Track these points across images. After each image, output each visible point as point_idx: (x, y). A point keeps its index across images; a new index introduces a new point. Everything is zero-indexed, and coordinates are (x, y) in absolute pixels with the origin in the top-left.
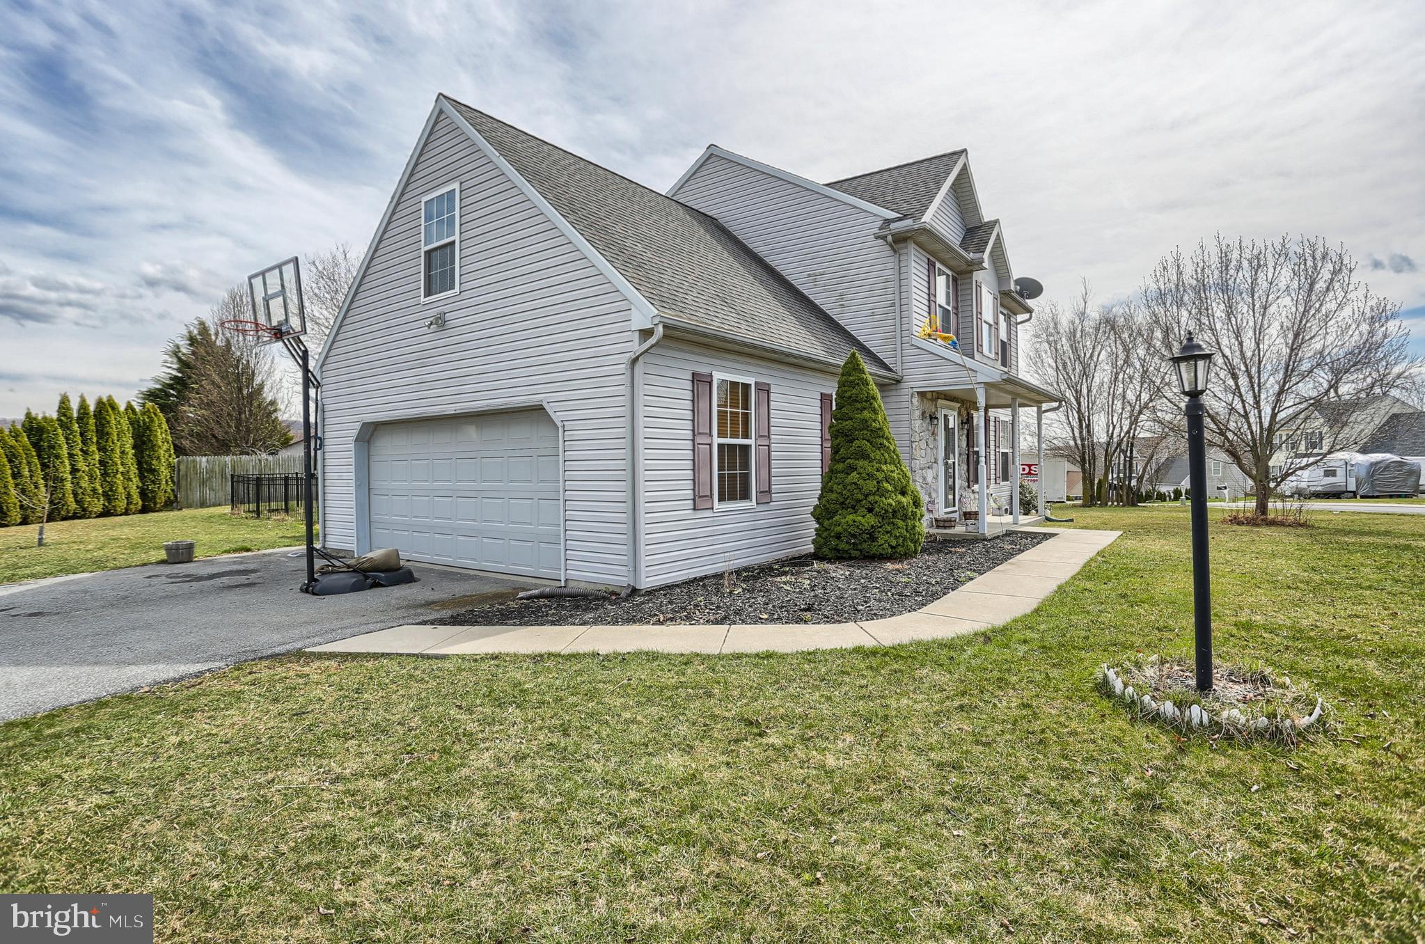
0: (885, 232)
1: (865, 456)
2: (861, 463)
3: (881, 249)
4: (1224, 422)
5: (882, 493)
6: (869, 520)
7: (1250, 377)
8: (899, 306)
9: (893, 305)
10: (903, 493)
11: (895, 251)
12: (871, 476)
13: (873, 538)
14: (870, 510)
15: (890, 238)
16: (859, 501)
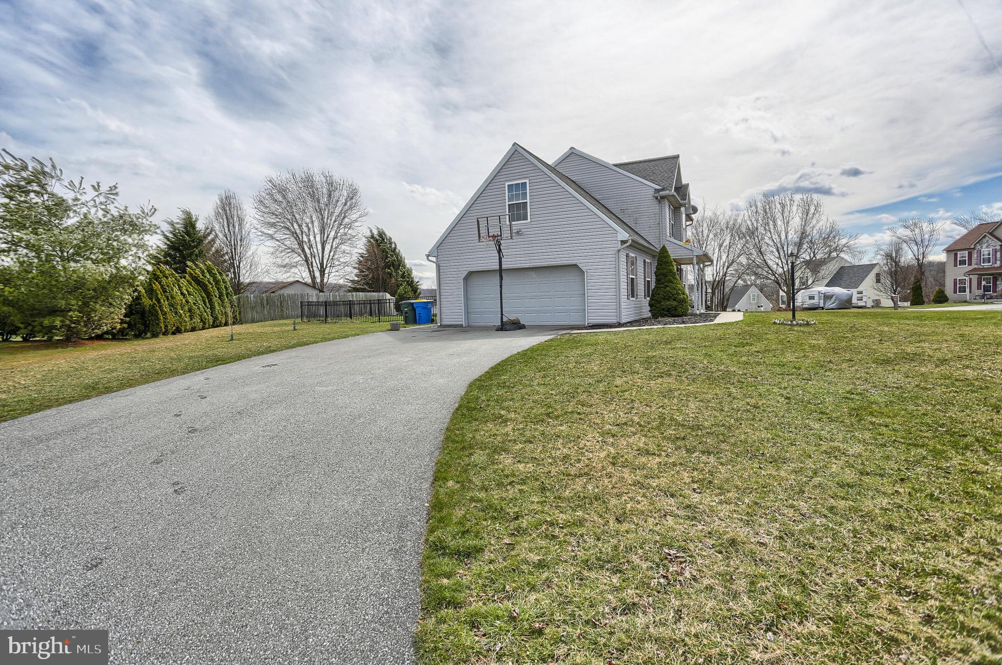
0: (657, 195)
1: (672, 282)
2: (670, 284)
3: (655, 202)
4: (775, 270)
5: (678, 294)
6: (675, 303)
7: (784, 251)
8: (660, 224)
9: (659, 224)
10: (684, 294)
11: (660, 203)
12: (674, 288)
13: (676, 310)
14: (674, 300)
15: (659, 198)
16: (670, 297)
